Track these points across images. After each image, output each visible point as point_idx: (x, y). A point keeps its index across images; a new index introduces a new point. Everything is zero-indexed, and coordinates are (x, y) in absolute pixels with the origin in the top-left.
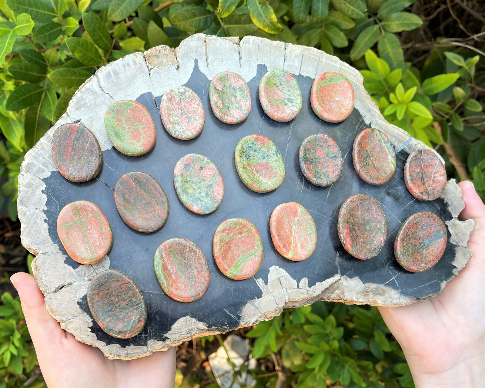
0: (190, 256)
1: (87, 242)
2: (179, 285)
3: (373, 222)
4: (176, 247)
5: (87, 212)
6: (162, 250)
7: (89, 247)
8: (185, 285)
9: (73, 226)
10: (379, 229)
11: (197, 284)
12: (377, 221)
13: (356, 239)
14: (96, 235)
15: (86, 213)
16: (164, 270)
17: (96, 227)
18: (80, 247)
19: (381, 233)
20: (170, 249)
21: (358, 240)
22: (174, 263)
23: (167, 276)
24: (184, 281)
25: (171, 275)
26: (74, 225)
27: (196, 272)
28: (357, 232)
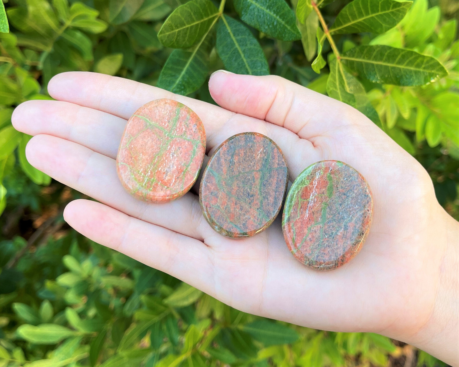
0: (350, 205)
1: (155, 164)
2: (306, 231)
4: (342, 180)
5: (187, 130)
6: (319, 169)
7: (151, 173)
8: (313, 237)
9: (155, 131)
11: (329, 250)
14: (173, 167)
15: (184, 129)
16: (302, 196)
17: (182, 156)
18: (140, 162)
20: (332, 176)
22: (323, 197)
23: (300, 207)
24: (316, 232)
25: (305, 210)
26: (157, 129)
27: (341, 233)
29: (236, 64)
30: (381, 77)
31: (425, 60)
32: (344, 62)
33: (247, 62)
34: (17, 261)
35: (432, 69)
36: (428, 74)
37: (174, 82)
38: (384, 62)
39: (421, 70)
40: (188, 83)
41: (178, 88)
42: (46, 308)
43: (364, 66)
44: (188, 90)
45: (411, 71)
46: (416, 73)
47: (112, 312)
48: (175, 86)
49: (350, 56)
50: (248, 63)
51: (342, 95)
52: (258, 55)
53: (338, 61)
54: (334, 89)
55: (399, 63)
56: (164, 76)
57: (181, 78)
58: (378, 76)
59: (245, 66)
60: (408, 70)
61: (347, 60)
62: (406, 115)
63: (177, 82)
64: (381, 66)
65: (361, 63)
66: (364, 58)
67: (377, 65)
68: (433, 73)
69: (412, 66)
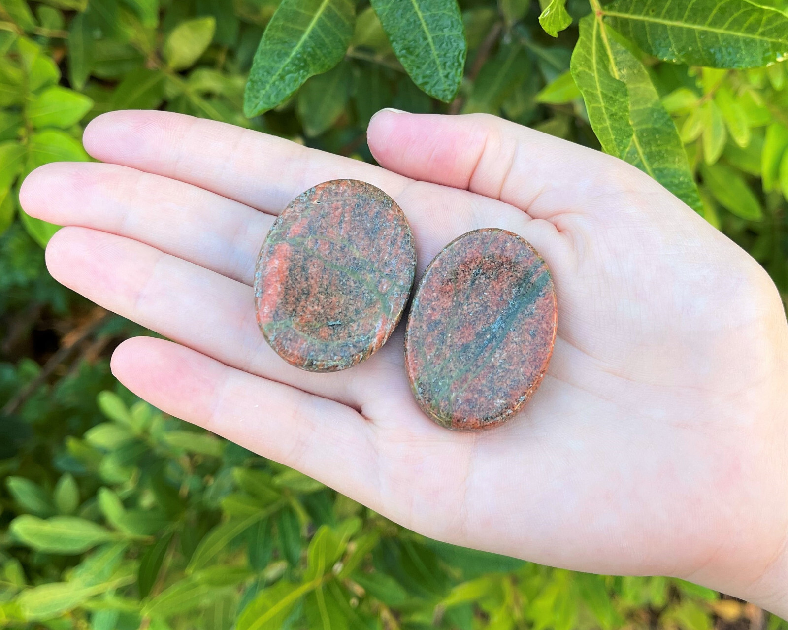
3: (372, 271)
10: (383, 295)
12: (387, 271)
13: (297, 299)
19: (385, 307)
21: (302, 303)
28: (313, 281)
29: (404, 21)
30: (679, 51)
31: (765, 18)
32: (610, 21)
33: (424, 17)
34: (22, 402)
35: (778, 37)
36: (770, 45)
37: (287, 54)
38: (686, 21)
39: (757, 37)
40: (313, 56)
41: (294, 64)
42: (67, 490)
43: (647, 29)
44: (311, 69)
45: (737, 40)
46: (748, 43)
47: (185, 502)
48: (288, 60)
49: (620, 11)
50: (426, 21)
51: (601, 82)
52: (444, 5)
53: (598, 19)
54: (587, 70)
55: (714, 24)
56: (268, 42)
57: (301, 47)
58: (674, 48)
59: (420, 24)
60: (732, 36)
61: (615, 18)
62: (742, 140)
63: (293, 53)
64: (681, 29)
65: (643, 22)
66: (647, 14)
67: (673, 28)
68: (780, 44)
69: (738, 30)
